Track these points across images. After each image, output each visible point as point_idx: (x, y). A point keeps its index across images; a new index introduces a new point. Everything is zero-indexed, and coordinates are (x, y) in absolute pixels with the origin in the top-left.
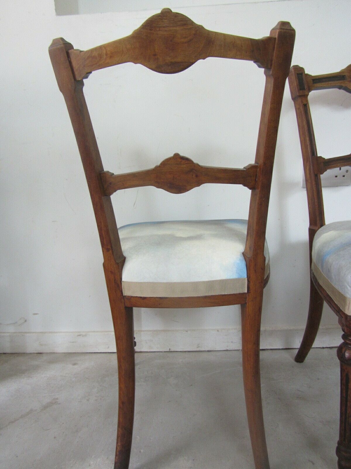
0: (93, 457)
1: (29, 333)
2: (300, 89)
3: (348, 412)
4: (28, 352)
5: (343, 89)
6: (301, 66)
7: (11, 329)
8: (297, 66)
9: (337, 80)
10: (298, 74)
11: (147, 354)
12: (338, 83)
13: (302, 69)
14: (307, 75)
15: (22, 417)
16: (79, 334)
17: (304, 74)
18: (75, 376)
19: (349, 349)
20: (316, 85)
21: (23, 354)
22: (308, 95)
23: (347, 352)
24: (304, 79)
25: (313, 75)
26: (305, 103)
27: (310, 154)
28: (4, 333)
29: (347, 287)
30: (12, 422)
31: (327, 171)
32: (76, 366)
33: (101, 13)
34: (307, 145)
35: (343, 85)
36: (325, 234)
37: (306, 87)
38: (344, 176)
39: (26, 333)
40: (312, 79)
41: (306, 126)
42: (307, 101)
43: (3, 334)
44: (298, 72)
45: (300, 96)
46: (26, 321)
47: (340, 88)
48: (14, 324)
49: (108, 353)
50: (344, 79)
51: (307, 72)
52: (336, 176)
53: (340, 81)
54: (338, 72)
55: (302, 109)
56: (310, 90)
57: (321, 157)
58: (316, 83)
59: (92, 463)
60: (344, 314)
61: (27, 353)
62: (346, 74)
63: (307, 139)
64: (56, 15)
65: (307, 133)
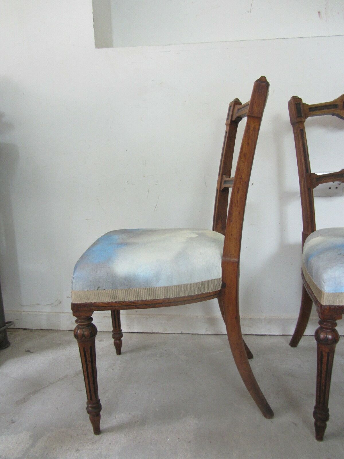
0: (118, 412)
1: (62, 313)
2: (298, 117)
3: (322, 382)
4: (62, 329)
5: (336, 116)
6: (299, 97)
7: (48, 309)
8: (296, 97)
9: (330, 109)
10: (296, 104)
11: (162, 335)
12: (332, 111)
13: (300, 99)
14: (305, 104)
15: (60, 380)
16: (105, 315)
17: (301, 104)
18: (102, 350)
19: (323, 332)
20: (311, 113)
21: (58, 331)
22: (304, 122)
23: (322, 334)
24: (302, 108)
25: (309, 104)
26: (302, 128)
27: (304, 171)
28: (42, 312)
29: (322, 283)
30: (52, 384)
31: (318, 185)
32: (102, 342)
33: (133, 47)
34: (303, 164)
35: (336, 113)
36: (313, 239)
37: (303, 115)
38: (337, 188)
39: (60, 312)
40: (309, 108)
41: (302, 148)
42: (304, 127)
43: (40, 313)
44: (297, 103)
45: (298, 123)
46: (60, 303)
47: (333, 114)
48: (50, 304)
49: (129, 332)
50: (337, 108)
51: (304, 102)
52: (330, 188)
53: (333, 109)
54: (332, 101)
55: (299, 132)
56: (306, 117)
57: (314, 174)
58: (312, 111)
59: (117, 416)
60: (320, 304)
61: (60, 330)
62: (339, 103)
63: (303, 158)
64: (95, 48)
65: (302, 154)
